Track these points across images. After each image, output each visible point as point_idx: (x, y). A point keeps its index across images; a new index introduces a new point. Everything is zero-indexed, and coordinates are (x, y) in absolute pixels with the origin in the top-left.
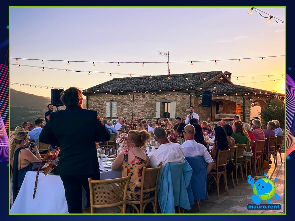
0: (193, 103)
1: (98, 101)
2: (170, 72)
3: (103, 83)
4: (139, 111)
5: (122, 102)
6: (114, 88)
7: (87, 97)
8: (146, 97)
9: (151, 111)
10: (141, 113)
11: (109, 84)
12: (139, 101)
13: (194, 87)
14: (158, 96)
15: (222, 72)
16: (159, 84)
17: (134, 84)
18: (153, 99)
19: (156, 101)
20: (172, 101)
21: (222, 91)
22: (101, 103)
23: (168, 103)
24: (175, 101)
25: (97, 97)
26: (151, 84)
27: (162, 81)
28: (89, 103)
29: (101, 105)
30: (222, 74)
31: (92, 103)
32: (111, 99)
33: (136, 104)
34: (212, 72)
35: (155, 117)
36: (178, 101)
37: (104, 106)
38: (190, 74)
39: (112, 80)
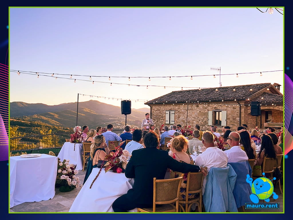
0: (243, 112)
1: (159, 110)
2: (221, 85)
3: (164, 96)
4: (193, 119)
5: (178, 111)
6: (172, 99)
7: (151, 107)
8: (200, 107)
9: (204, 119)
10: (195, 121)
11: (168, 96)
12: (194, 110)
13: (244, 97)
14: (211, 106)
15: (271, 84)
16: (211, 96)
17: (189, 96)
18: (206, 108)
19: (208, 110)
20: (224, 110)
21: (271, 101)
22: (161, 112)
23: (219, 112)
24: (226, 110)
25: (158, 107)
26: (204, 96)
27: (214, 93)
28: (152, 112)
29: (162, 113)
30: (271, 86)
31: (155, 112)
32: (170, 109)
33: (191, 113)
34: (261, 84)
35: (207, 124)
36: (229, 111)
37: (164, 115)
38: (241, 86)
39: (171, 93)
